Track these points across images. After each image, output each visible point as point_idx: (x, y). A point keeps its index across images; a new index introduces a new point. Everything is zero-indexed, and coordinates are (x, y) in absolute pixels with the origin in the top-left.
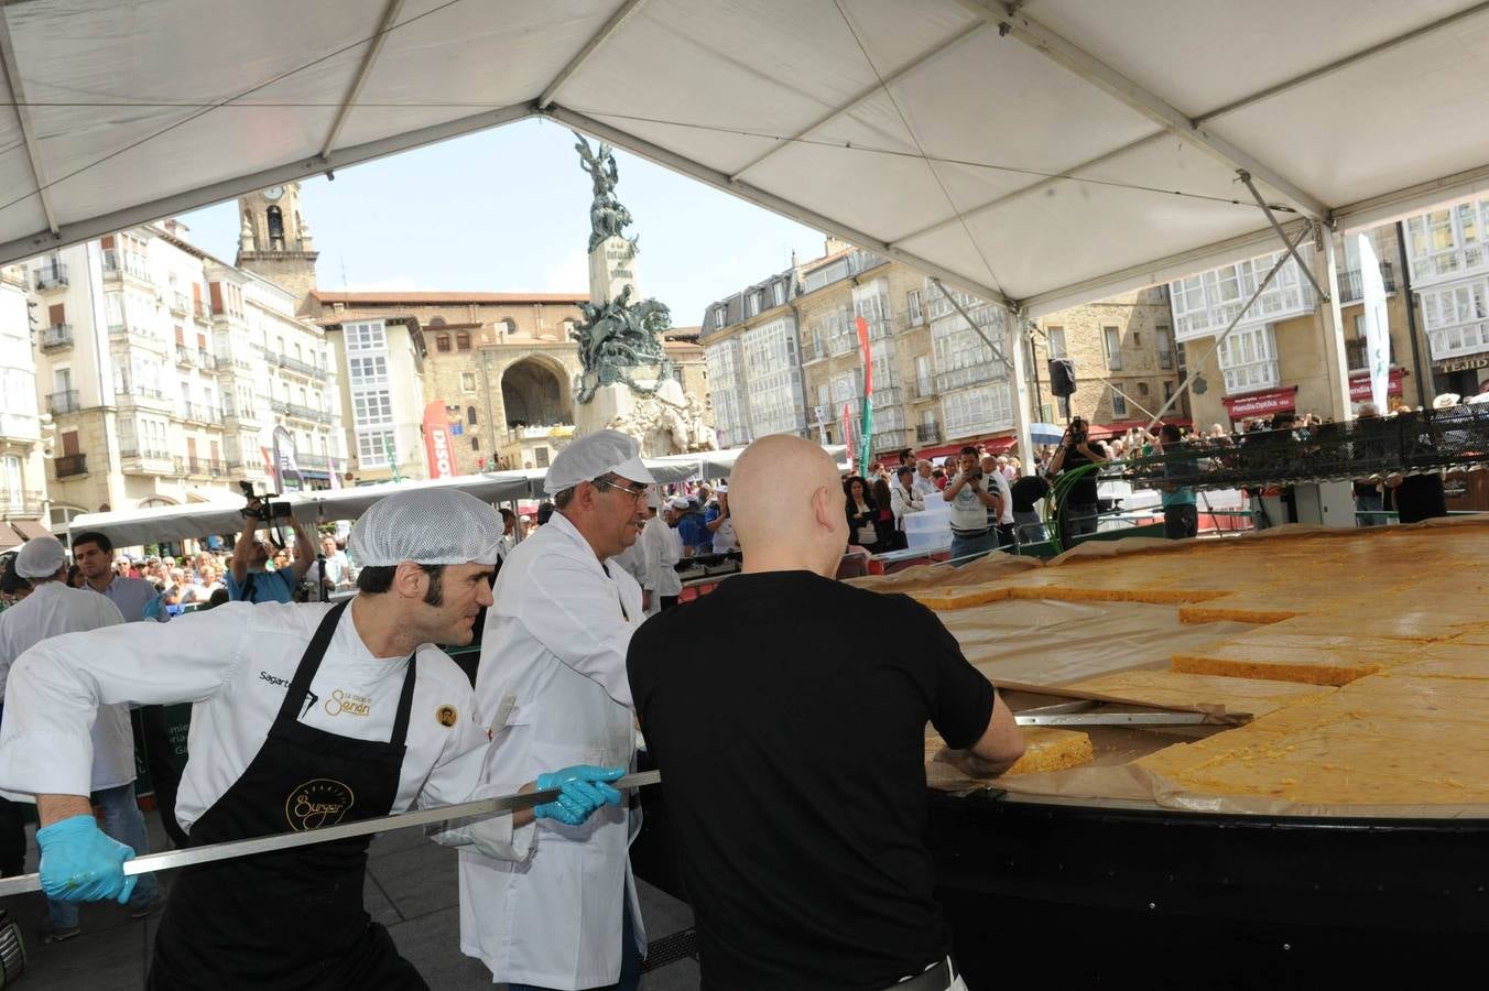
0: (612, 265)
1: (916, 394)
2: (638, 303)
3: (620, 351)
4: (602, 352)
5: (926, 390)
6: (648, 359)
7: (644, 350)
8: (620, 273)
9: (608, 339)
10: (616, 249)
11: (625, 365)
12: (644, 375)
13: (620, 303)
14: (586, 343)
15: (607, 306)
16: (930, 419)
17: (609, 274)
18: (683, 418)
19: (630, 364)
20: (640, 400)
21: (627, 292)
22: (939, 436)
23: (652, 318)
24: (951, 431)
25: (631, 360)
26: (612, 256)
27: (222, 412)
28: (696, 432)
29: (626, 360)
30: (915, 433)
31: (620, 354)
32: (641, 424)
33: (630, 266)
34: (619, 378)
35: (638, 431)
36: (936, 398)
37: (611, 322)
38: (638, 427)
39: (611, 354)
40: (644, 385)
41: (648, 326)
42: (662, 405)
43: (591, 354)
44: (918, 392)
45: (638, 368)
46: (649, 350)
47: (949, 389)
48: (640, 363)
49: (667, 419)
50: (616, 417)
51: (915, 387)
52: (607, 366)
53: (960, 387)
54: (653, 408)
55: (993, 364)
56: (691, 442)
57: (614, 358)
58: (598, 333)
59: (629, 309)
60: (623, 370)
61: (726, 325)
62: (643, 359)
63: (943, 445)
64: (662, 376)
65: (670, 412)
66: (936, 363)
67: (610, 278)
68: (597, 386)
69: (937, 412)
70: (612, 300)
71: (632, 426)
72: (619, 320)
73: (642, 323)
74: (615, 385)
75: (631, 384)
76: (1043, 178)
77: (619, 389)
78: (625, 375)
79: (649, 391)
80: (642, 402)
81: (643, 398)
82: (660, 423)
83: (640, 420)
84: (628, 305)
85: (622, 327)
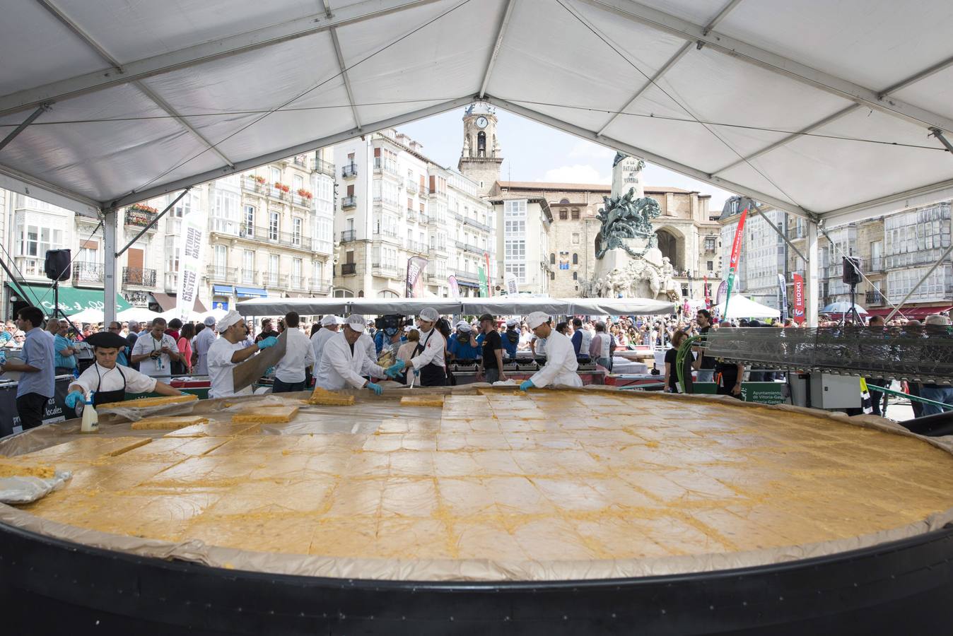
0: (626, 175)
1: (868, 268)
2: (638, 199)
3: (623, 229)
4: (612, 229)
5: (877, 266)
6: (640, 234)
7: (639, 229)
8: (632, 180)
9: (617, 221)
10: (629, 165)
11: (625, 237)
12: (637, 244)
13: (627, 199)
14: (604, 222)
15: (619, 200)
16: (878, 288)
17: (623, 180)
18: (658, 274)
19: (628, 237)
20: (631, 259)
21: (631, 192)
22: (883, 301)
23: (647, 209)
24: (891, 298)
25: (630, 235)
26: (626, 169)
27: (428, 247)
28: (665, 283)
29: (626, 234)
30: (865, 297)
31: (623, 230)
32: (630, 275)
33: (638, 176)
34: (620, 245)
35: (627, 279)
36: (883, 273)
37: (619, 210)
38: (628, 277)
39: (618, 230)
40: (635, 250)
41: (644, 214)
42: (645, 263)
43: (606, 228)
44: (871, 267)
45: (634, 240)
46: (643, 229)
47: (894, 267)
48: (636, 236)
49: (647, 273)
50: (614, 269)
51: (869, 264)
52: (614, 237)
53: (903, 266)
54: (639, 265)
55: (932, 251)
56: (661, 289)
57: (618, 233)
58: (611, 217)
59: (632, 203)
60: (624, 241)
61: (738, 212)
62: (637, 235)
63: (886, 308)
64: (649, 245)
65: (650, 269)
66: (886, 247)
67: (623, 183)
68: (607, 249)
69: (884, 282)
70: (622, 196)
71: (624, 275)
72: (625, 209)
73: (641, 212)
74: (616, 249)
75: (627, 250)
76: (790, 134)
77: (619, 251)
78: (624, 243)
79: (638, 255)
80: (633, 261)
81: (634, 258)
82: (643, 275)
83: (631, 273)
84: (632, 200)
85: (627, 213)
